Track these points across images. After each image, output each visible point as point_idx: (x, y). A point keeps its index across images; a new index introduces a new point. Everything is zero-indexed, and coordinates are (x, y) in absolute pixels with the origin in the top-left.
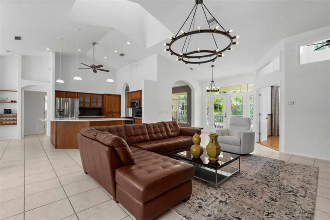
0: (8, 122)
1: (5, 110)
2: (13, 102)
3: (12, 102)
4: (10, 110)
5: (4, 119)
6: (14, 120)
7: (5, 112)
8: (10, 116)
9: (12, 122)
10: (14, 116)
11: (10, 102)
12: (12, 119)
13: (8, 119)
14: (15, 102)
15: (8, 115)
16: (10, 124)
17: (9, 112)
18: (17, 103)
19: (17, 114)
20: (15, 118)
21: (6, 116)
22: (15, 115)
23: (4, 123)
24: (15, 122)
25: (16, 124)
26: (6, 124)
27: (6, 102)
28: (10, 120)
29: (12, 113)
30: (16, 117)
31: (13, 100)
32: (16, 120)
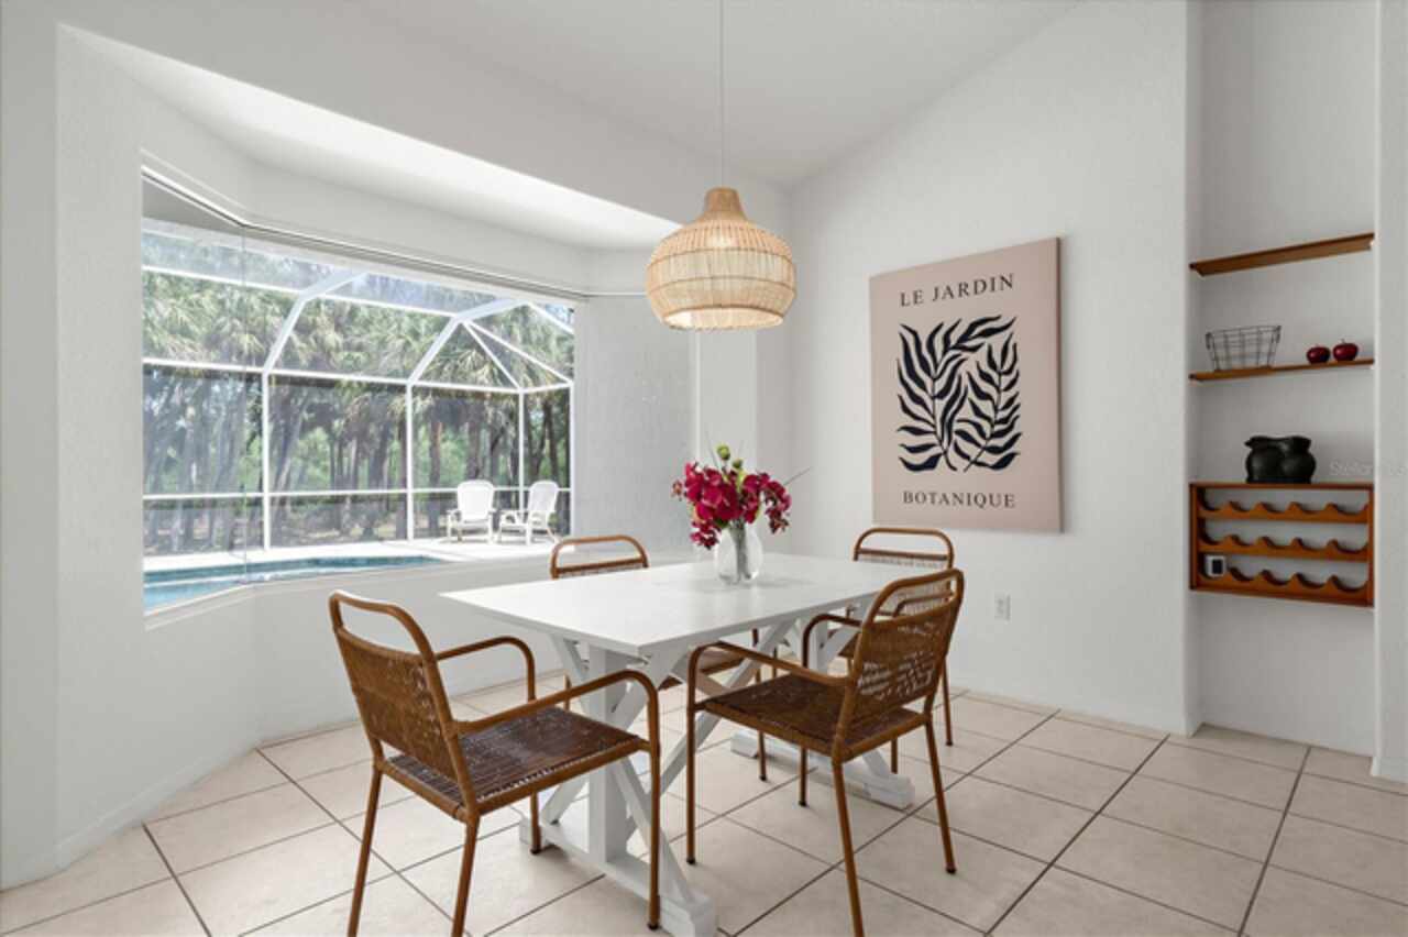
0: (1285, 569)
1: (1259, 445)
2: (1332, 359)
3: (1319, 357)
4: (1300, 445)
5: (1251, 532)
6: (1339, 551)
7: (1256, 465)
8: (1303, 513)
9: (1320, 572)
10: (1338, 514)
11: (1305, 361)
12: (1319, 535)
13: (1285, 533)
14: (1348, 354)
15: (1283, 497)
16: (1305, 590)
17: (1288, 466)
18: (1376, 368)
19: (1370, 488)
20: (1352, 536)
21: (1269, 511)
22: (1354, 500)
23: (1252, 566)
24: (1353, 574)
25: (1361, 597)
26: (1272, 586)
27: (1267, 370)
28: (1301, 548)
29: (1316, 478)
30: (1364, 517)
31: (1330, 344)
32: (1364, 554)
